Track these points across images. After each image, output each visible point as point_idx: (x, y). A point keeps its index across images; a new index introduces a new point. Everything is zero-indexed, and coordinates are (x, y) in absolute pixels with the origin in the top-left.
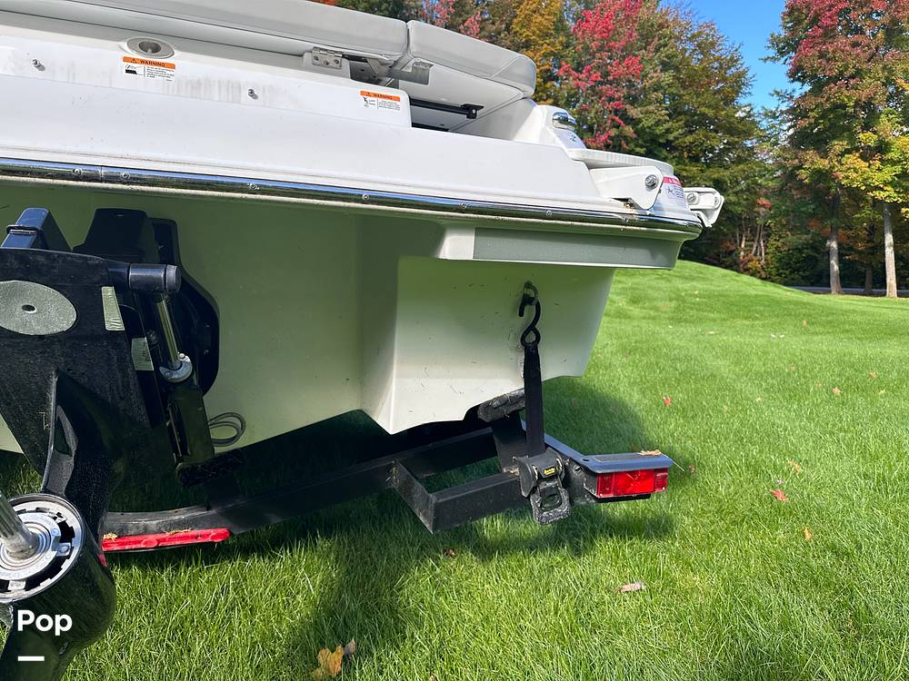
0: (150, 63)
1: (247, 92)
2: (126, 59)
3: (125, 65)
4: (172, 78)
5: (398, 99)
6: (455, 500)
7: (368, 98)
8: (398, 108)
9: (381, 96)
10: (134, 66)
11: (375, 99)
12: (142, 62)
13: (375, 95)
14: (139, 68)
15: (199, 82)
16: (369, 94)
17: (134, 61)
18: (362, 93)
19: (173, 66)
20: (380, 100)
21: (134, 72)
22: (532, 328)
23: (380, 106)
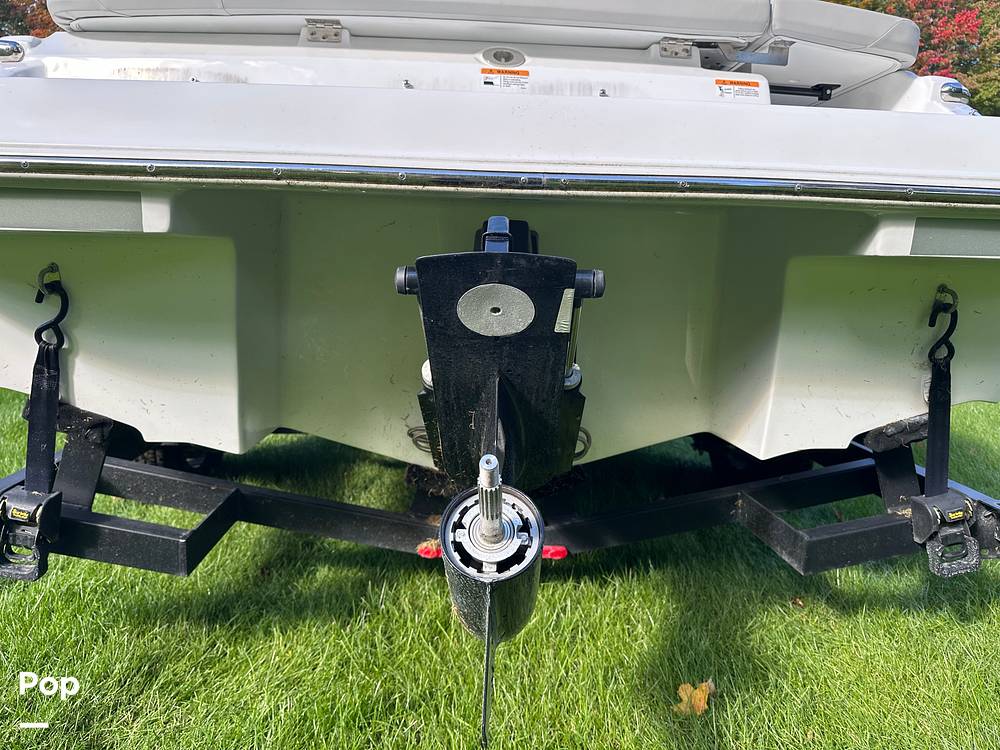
0: (506, 72)
1: (599, 92)
2: (484, 71)
3: (484, 77)
4: (526, 86)
5: (757, 85)
6: (831, 539)
7: (724, 87)
8: (756, 94)
9: (738, 83)
10: (491, 77)
11: (731, 87)
12: (499, 72)
13: (732, 83)
14: (496, 79)
15: (551, 87)
16: (724, 82)
17: (491, 71)
18: (718, 82)
19: (526, 73)
20: (737, 87)
21: (492, 83)
22: (944, 341)
23: (737, 93)
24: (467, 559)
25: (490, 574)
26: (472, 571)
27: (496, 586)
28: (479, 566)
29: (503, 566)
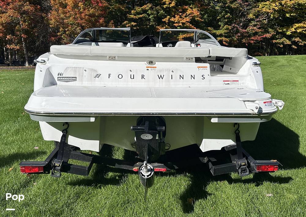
0: (152, 67)
1: (171, 71)
3: (146, 68)
4: (156, 70)
5: (207, 67)
7: (199, 68)
8: (207, 69)
10: (148, 68)
12: (150, 67)
14: (149, 69)
19: (156, 67)
20: (202, 68)
22: (238, 129)
24: (143, 175)
25: (146, 177)
26: (143, 177)
27: (147, 179)
28: (144, 176)
29: (148, 176)
